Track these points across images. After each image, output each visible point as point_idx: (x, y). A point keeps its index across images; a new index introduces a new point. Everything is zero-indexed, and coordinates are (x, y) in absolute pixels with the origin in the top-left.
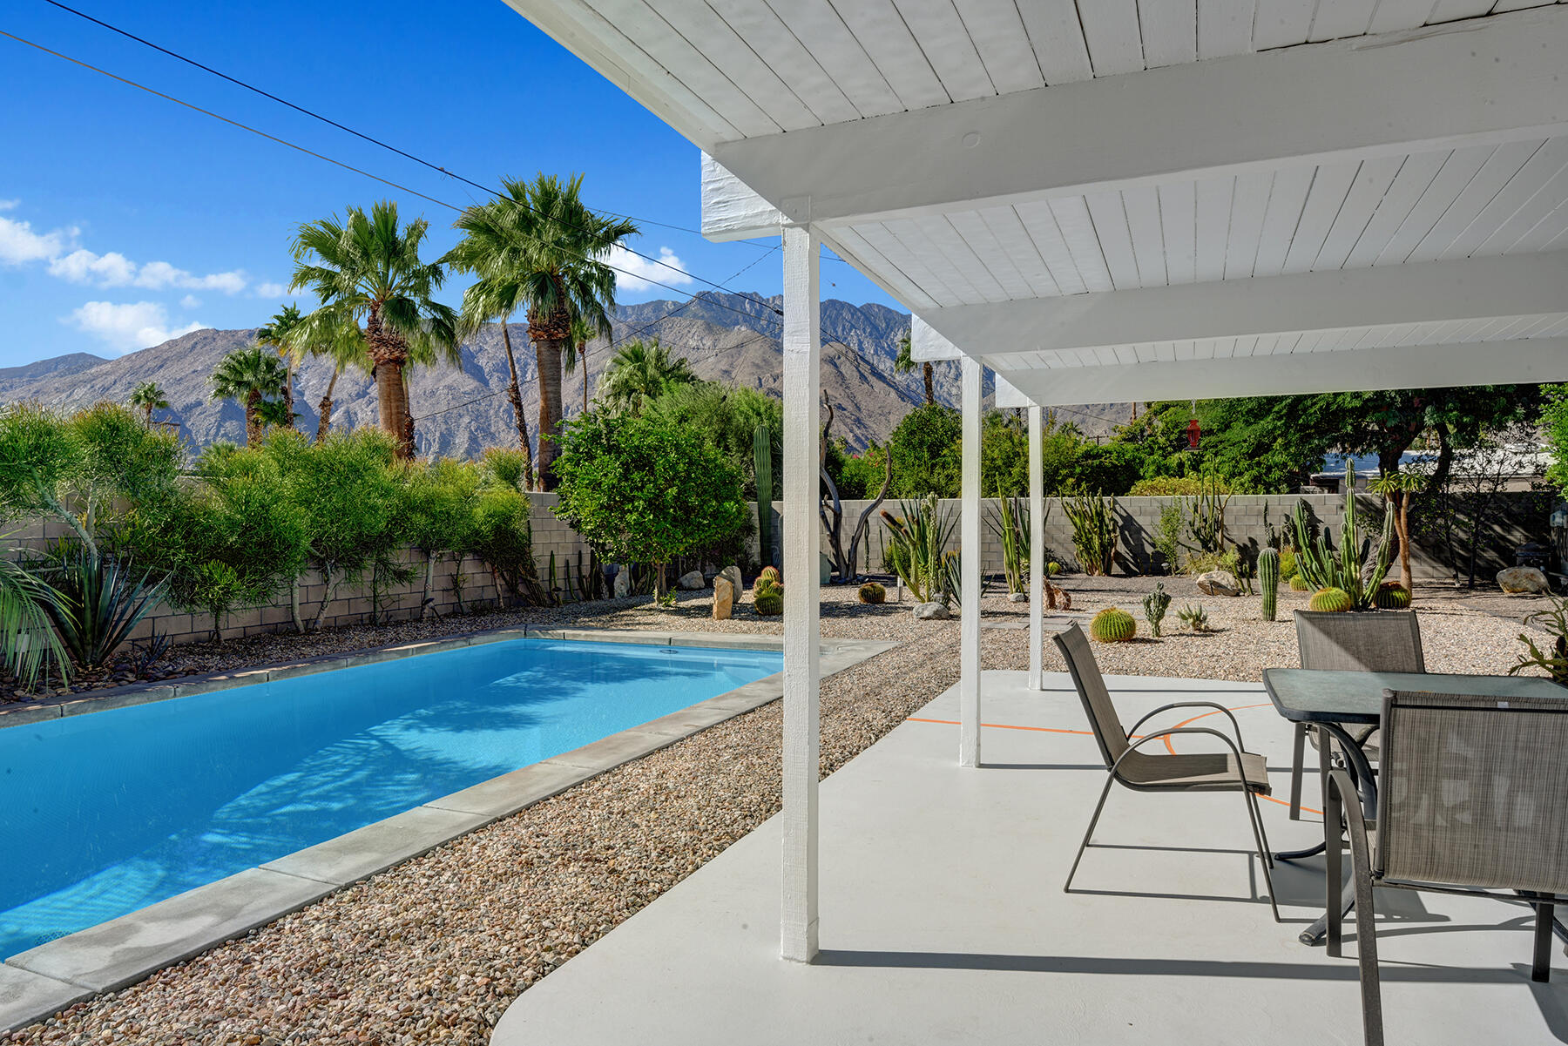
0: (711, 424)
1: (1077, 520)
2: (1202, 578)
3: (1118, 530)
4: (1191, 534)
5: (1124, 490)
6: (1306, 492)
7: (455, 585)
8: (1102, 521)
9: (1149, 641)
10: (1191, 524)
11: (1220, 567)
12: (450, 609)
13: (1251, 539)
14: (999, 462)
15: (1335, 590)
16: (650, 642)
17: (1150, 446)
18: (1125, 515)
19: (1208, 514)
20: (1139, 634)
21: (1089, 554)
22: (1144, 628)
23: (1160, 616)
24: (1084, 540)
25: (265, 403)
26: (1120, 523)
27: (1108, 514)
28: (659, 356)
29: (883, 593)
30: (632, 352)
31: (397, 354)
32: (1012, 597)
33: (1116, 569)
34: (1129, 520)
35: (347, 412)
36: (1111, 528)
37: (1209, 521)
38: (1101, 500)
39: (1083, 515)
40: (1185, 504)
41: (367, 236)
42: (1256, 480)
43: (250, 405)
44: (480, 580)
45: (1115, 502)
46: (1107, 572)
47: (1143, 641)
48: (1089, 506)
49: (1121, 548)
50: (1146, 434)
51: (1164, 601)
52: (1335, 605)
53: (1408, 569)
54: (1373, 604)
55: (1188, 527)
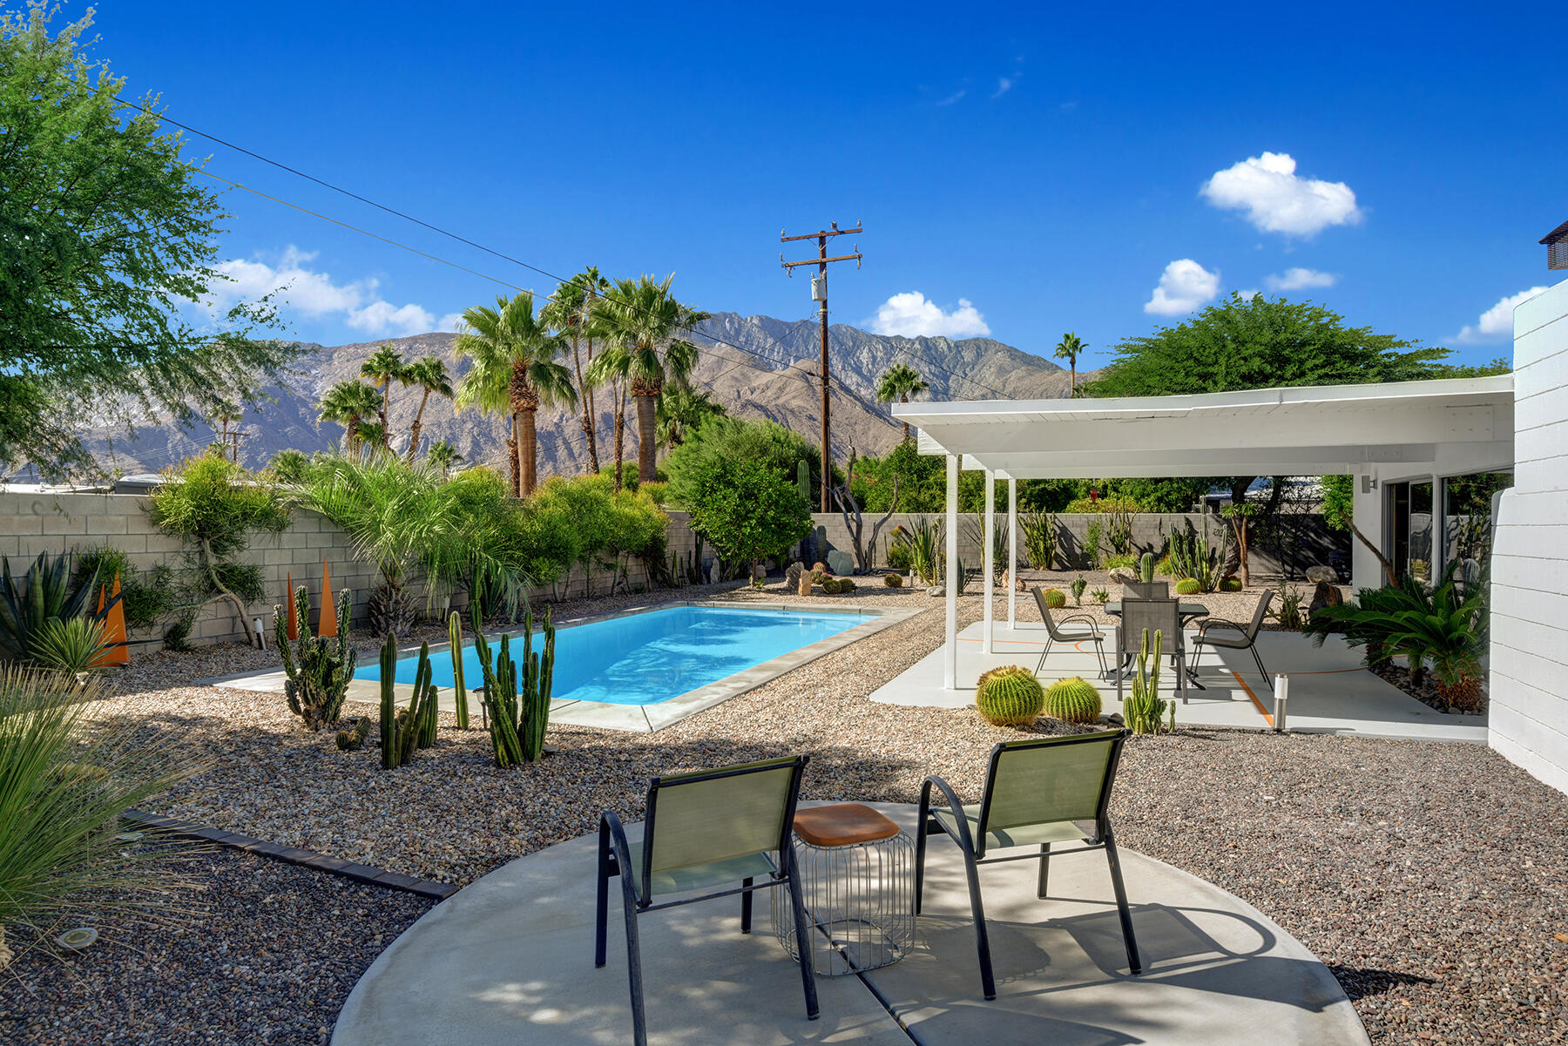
1: (1028, 530)
2: (1112, 572)
3: (1057, 537)
4: (1108, 541)
5: (1061, 507)
7: (625, 573)
8: (1046, 531)
9: (1073, 608)
10: (1109, 534)
11: (1125, 564)
13: (1149, 544)
14: (972, 487)
15: (1191, 580)
16: (771, 608)
18: (1062, 526)
19: (1120, 527)
20: (1067, 603)
21: (1036, 554)
22: (1070, 600)
23: (1080, 594)
24: (1033, 544)
25: (365, 425)
26: (1058, 532)
27: (1050, 526)
29: (901, 581)
31: (532, 403)
33: (1055, 565)
34: (1064, 530)
36: (1052, 536)
37: (1121, 532)
38: (1045, 516)
39: (1033, 527)
40: (1104, 519)
42: (1159, 500)
43: (352, 426)
45: (1055, 517)
46: (1049, 567)
47: (1069, 607)
48: (1037, 520)
49: (1059, 550)
51: (1083, 584)
52: (1190, 589)
53: (1246, 567)
54: (1217, 589)
55: (1106, 536)
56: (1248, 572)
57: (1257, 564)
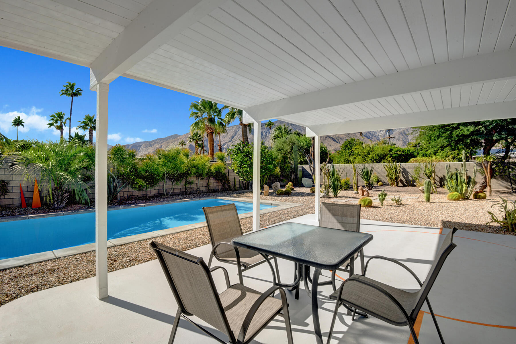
0: (289, 145)
1: (388, 170)
2: (421, 188)
3: (401, 172)
4: (425, 175)
6: (471, 162)
7: (208, 185)
8: (396, 170)
9: (378, 207)
10: (425, 171)
12: (207, 191)
13: (443, 175)
14: (366, 154)
15: (456, 193)
16: (241, 201)
17: (421, 148)
18: (403, 168)
19: (430, 168)
21: (391, 180)
22: (376, 203)
23: (383, 199)
24: (390, 176)
25: (199, 144)
26: (402, 170)
27: (398, 168)
28: (285, 129)
30: (279, 128)
31: (212, 131)
32: (354, 192)
33: (400, 184)
34: (404, 170)
35: (227, 145)
36: (399, 172)
37: (430, 170)
38: (396, 164)
39: (390, 169)
40: (423, 165)
41: (205, 104)
42: (454, 158)
43: (196, 144)
44: (215, 184)
45: (400, 165)
46: (397, 185)
47: (376, 207)
48: (392, 166)
49: (402, 178)
50: (420, 145)
51: (385, 195)
52: (455, 198)
53: (490, 186)
54: (472, 197)
55: (423, 172)
56: (491, 189)
57: (496, 184)
